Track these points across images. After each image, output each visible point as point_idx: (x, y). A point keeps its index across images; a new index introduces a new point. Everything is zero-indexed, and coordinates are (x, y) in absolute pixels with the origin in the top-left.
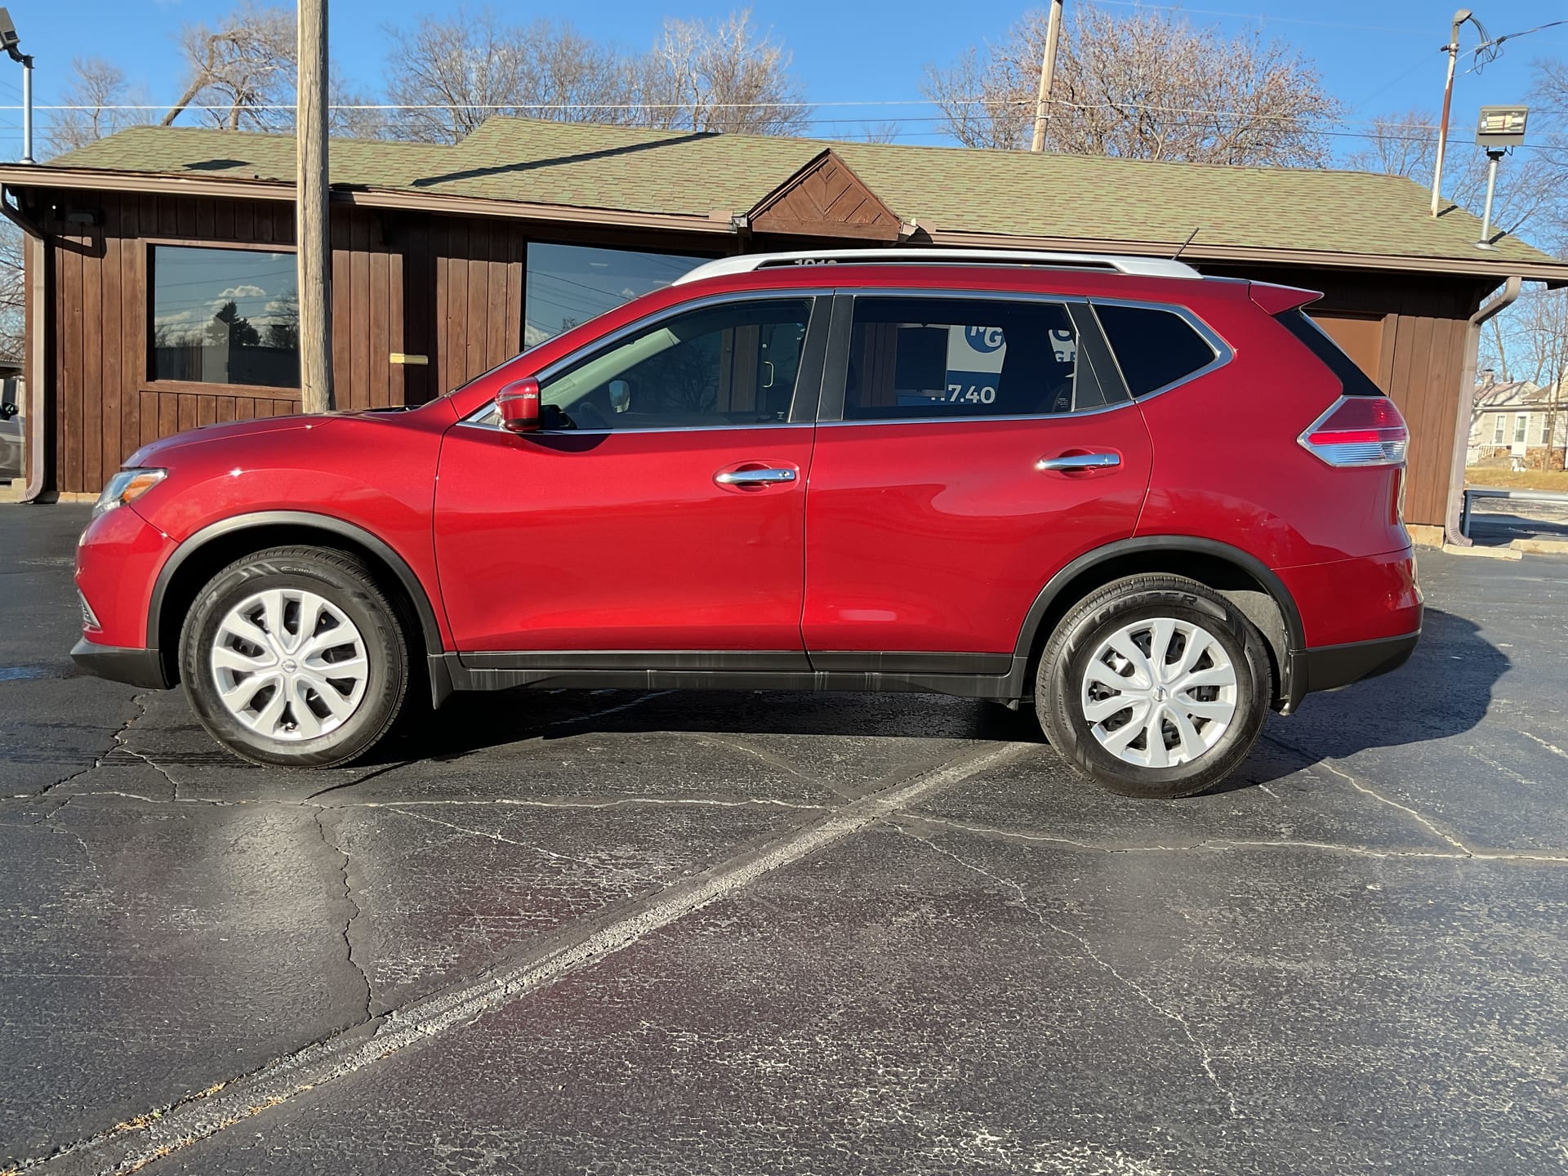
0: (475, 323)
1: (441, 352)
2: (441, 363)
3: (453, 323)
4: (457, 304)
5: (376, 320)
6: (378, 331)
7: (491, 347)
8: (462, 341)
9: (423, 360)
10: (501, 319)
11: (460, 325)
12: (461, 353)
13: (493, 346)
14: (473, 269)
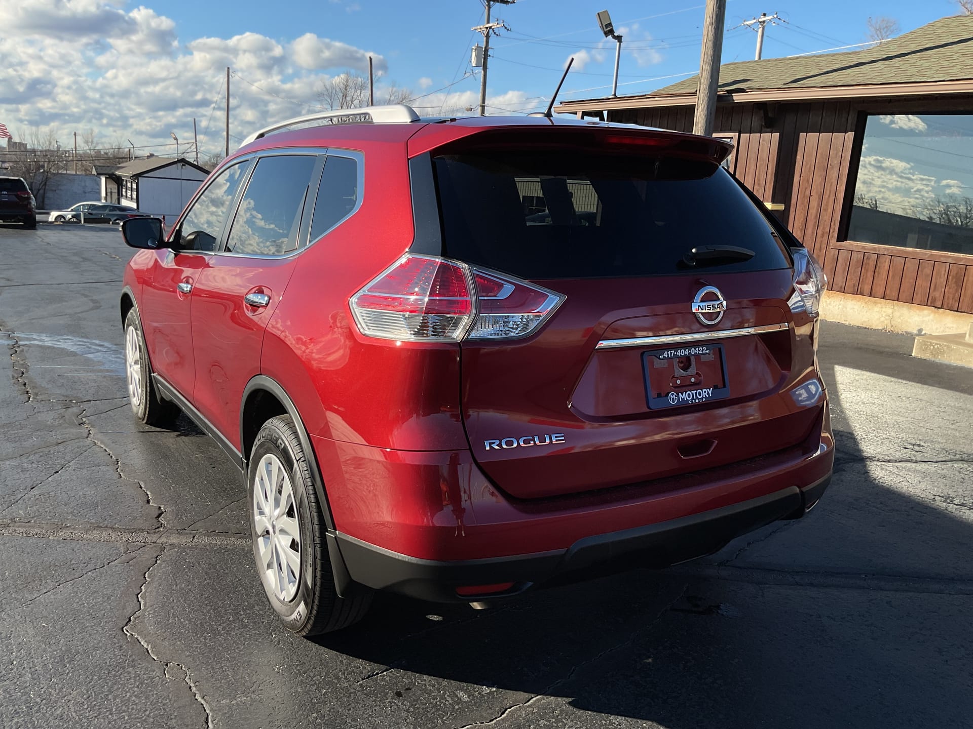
0: (818, 180)
1: (793, 201)
2: (792, 209)
3: (803, 180)
4: (808, 166)
5: (759, 180)
6: (758, 188)
7: (826, 197)
8: (808, 193)
9: (781, 207)
10: (835, 175)
11: (808, 181)
12: (806, 201)
13: (827, 196)
14: (822, 140)
